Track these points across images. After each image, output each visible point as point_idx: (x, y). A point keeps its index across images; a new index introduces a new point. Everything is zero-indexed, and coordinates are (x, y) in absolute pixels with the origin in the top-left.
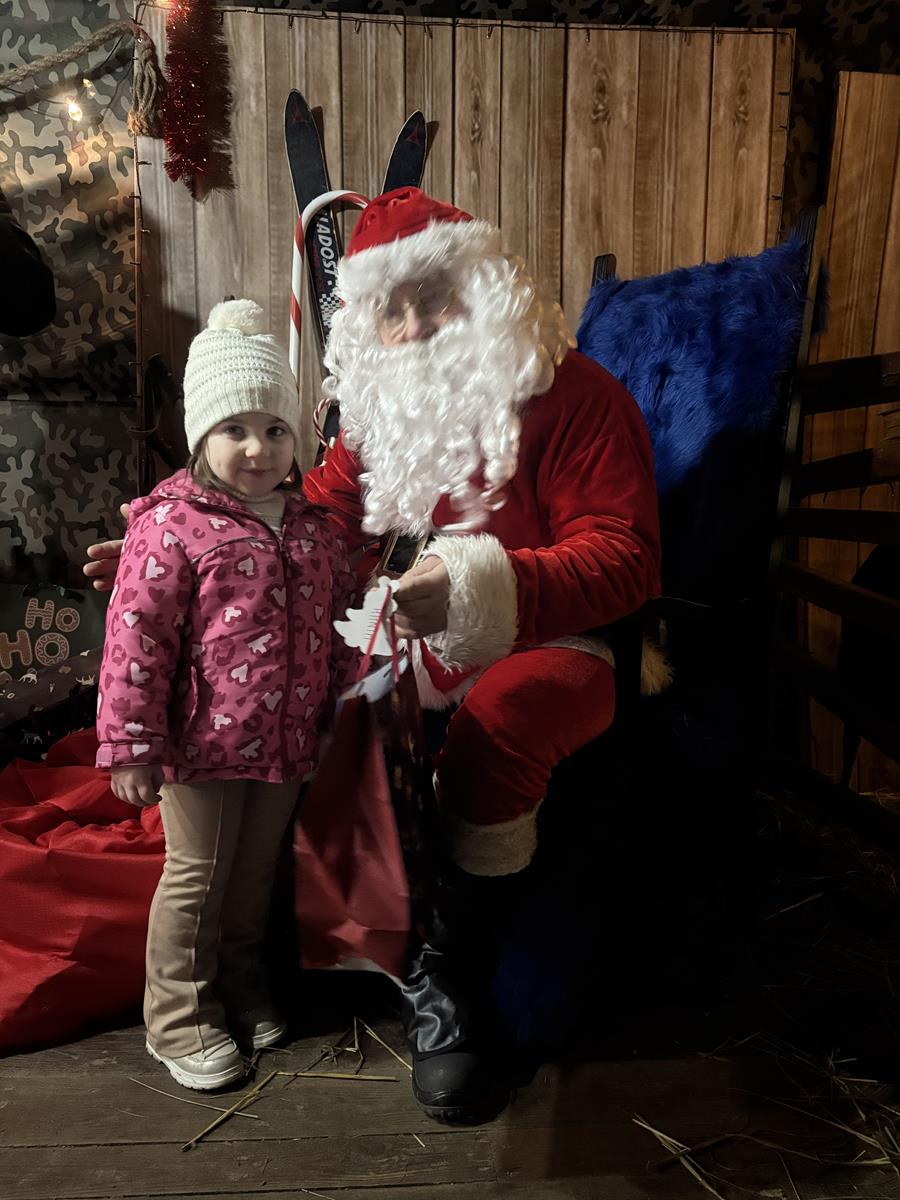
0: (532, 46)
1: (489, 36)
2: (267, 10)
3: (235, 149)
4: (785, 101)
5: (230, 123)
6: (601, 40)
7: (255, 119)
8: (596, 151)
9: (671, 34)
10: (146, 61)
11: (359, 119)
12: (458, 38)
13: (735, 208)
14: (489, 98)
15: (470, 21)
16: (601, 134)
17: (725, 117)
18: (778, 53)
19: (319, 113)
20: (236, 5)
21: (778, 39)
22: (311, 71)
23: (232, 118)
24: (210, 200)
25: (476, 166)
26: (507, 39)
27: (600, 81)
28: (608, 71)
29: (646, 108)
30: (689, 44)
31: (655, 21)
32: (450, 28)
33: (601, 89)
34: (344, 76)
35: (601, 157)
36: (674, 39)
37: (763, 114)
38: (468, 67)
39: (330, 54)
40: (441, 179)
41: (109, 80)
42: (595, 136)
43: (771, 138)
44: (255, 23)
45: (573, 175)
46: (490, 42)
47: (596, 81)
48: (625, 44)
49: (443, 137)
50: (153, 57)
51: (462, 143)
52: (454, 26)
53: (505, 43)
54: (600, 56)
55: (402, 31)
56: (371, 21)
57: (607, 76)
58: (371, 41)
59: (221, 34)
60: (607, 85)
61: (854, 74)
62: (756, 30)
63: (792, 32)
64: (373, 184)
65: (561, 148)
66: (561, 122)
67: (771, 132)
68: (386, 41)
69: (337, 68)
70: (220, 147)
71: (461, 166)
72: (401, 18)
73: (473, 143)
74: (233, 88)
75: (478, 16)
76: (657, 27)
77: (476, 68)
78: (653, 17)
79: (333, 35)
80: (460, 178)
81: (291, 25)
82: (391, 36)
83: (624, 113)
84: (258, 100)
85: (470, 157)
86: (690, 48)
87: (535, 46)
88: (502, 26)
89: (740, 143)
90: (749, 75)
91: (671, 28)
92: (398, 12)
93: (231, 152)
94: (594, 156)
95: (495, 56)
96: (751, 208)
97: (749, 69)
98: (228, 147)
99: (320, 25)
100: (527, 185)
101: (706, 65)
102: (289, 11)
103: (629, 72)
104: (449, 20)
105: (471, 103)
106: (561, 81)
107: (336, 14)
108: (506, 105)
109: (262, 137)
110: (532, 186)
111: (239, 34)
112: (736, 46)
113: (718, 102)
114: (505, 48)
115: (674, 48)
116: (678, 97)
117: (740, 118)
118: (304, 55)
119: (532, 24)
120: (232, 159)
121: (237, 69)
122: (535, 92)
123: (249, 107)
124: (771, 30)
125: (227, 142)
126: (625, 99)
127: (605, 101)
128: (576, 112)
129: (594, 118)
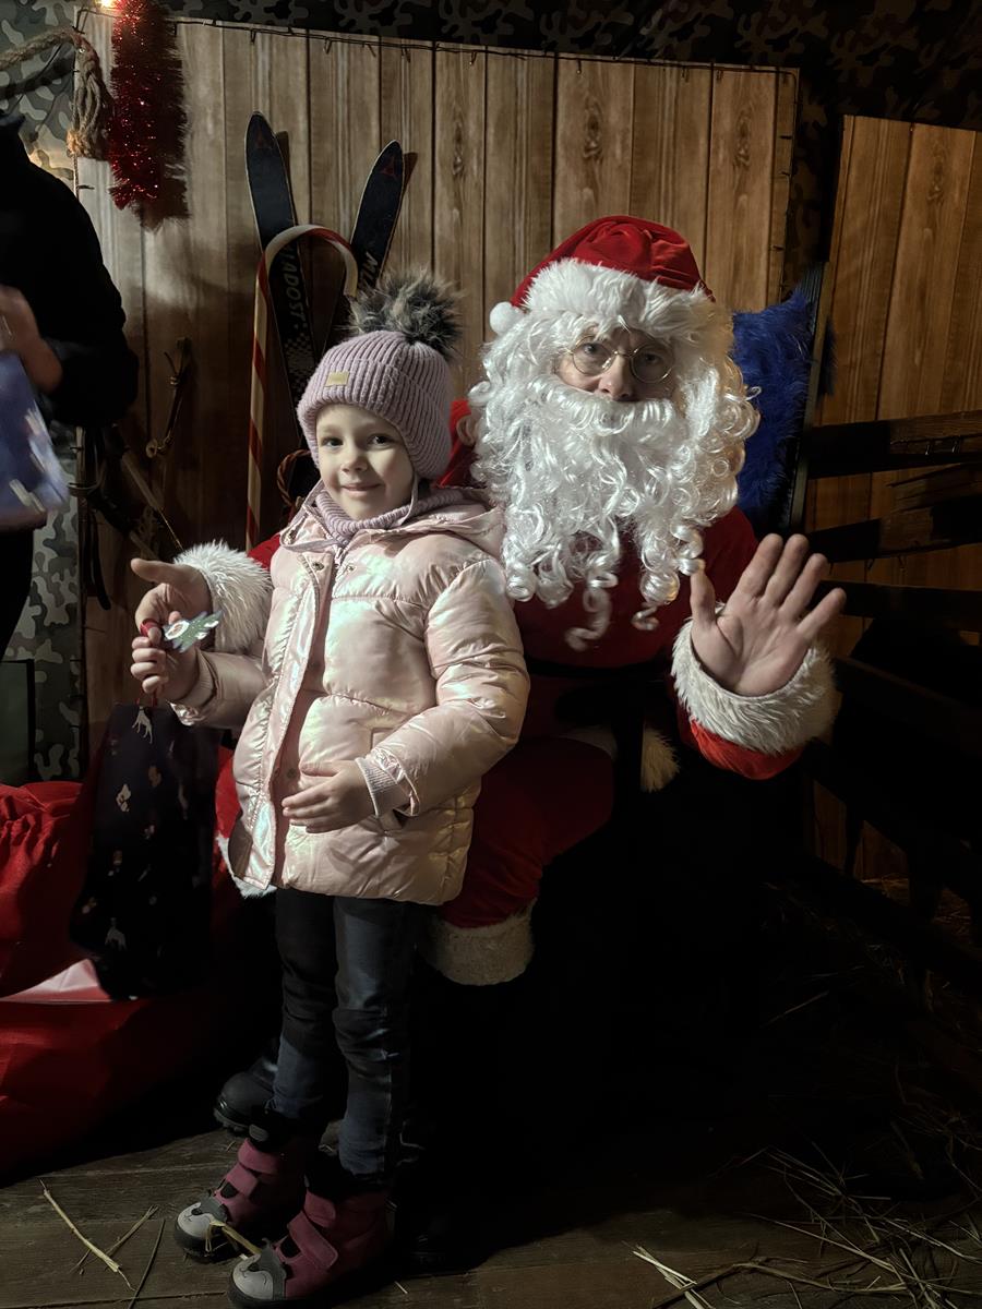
0: (519, 76)
1: (473, 62)
2: (227, 24)
3: (189, 173)
4: (788, 145)
5: (184, 147)
6: (593, 71)
7: (213, 144)
8: (588, 192)
9: (668, 69)
10: (88, 74)
11: (328, 147)
12: (438, 63)
13: (736, 257)
14: (472, 130)
15: (450, 45)
16: (593, 172)
17: (724, 160)
18: (780, 93)
19: (284, 139)
20: (191, 16)
21: (781, 79)
22: (275, 93)
23: (187, 141)
24: (161, 229)
25: (458, 203)
26: (492, 67)
27: (593, 117)
28: (599, 104)
29: (642, 147)
30: (687, 80)
31: (652, 54)
32: (429, 52)
33: (594, 126)
34: (312, 100)
35: (593, 199)
36: (670, 76)
37: (764, 159)
38: (449, 96)
39: (297, 75)
40: (420, 215)
41: (44, 93)
42: (587, 176)
43: (772, 184)
44: (213, 37)
45: (563, 216)
46: (473, 69)
47: (588, 116)
48: (619, 77)
49: (423, 169)
50: (97, 70)
51: (443, 178)
52: (434, 49)
53: (489, 71)
54: (593, 89)
55: (377, 52)
56: (343, 41)
57: (600, 111)
58: (343, 63)
59: (174, 47)
60: (599, 121)
61: (859, 118)
62: (757, 68)
63: (795, 72)
64: (345, 218)
65: (550, 186)
66: (550, 159)
67: (773, 178)
68: (359, 63)
69: (304, 91)
70: (173, 172)
71: (441, 202)
72: (375, 39)
73: (455, 177)
74: (187, 108)
75: (460, 40)
76: (653, 61)
77: (458, 96)
78: (648, 49)
79: (300, 55)
80: (441, 216)
81: (253, 40)
82: (365, 57)
83: (618, 152)
84: (216, 122)
85: (452, 194)
86: (689, 84)
87: (522, 76)
88: (487, 52)
89: (740, 189)
90: (750, 116)
91: (668, 62)
92: (373, 32)
93: (184, 178)
94: (585, 198)
95: (479, 85)
96: (751, 258)
97: (750, 109)
98: (182, 172)
99: (285, 43)
100: (514, 225)
101: (705, 104)
102: (251, 26)
103: (623, 108)
104: (429, 44)
105: (452, 135)
106: (551, 115)
107: (303, 31)
108: (491, 139)
109: (220, 163)
110: (519, 227)
111: (194, 49)
112: (736, 83)
113: (717, 143)
114: (490, 76)
115: (671, 83)
116: (675, 136)
117: (741, 163)
118: (267, 74)
119: (519, 51)
120: (187, 186)
121: (191, 86)
122: (523, 126)
123: (205, 129)
124: (773, 69)
125: (181, 167)
126: (619, 137)
127: (598, 138)
128: (566, 149)
129: (586, 156)
